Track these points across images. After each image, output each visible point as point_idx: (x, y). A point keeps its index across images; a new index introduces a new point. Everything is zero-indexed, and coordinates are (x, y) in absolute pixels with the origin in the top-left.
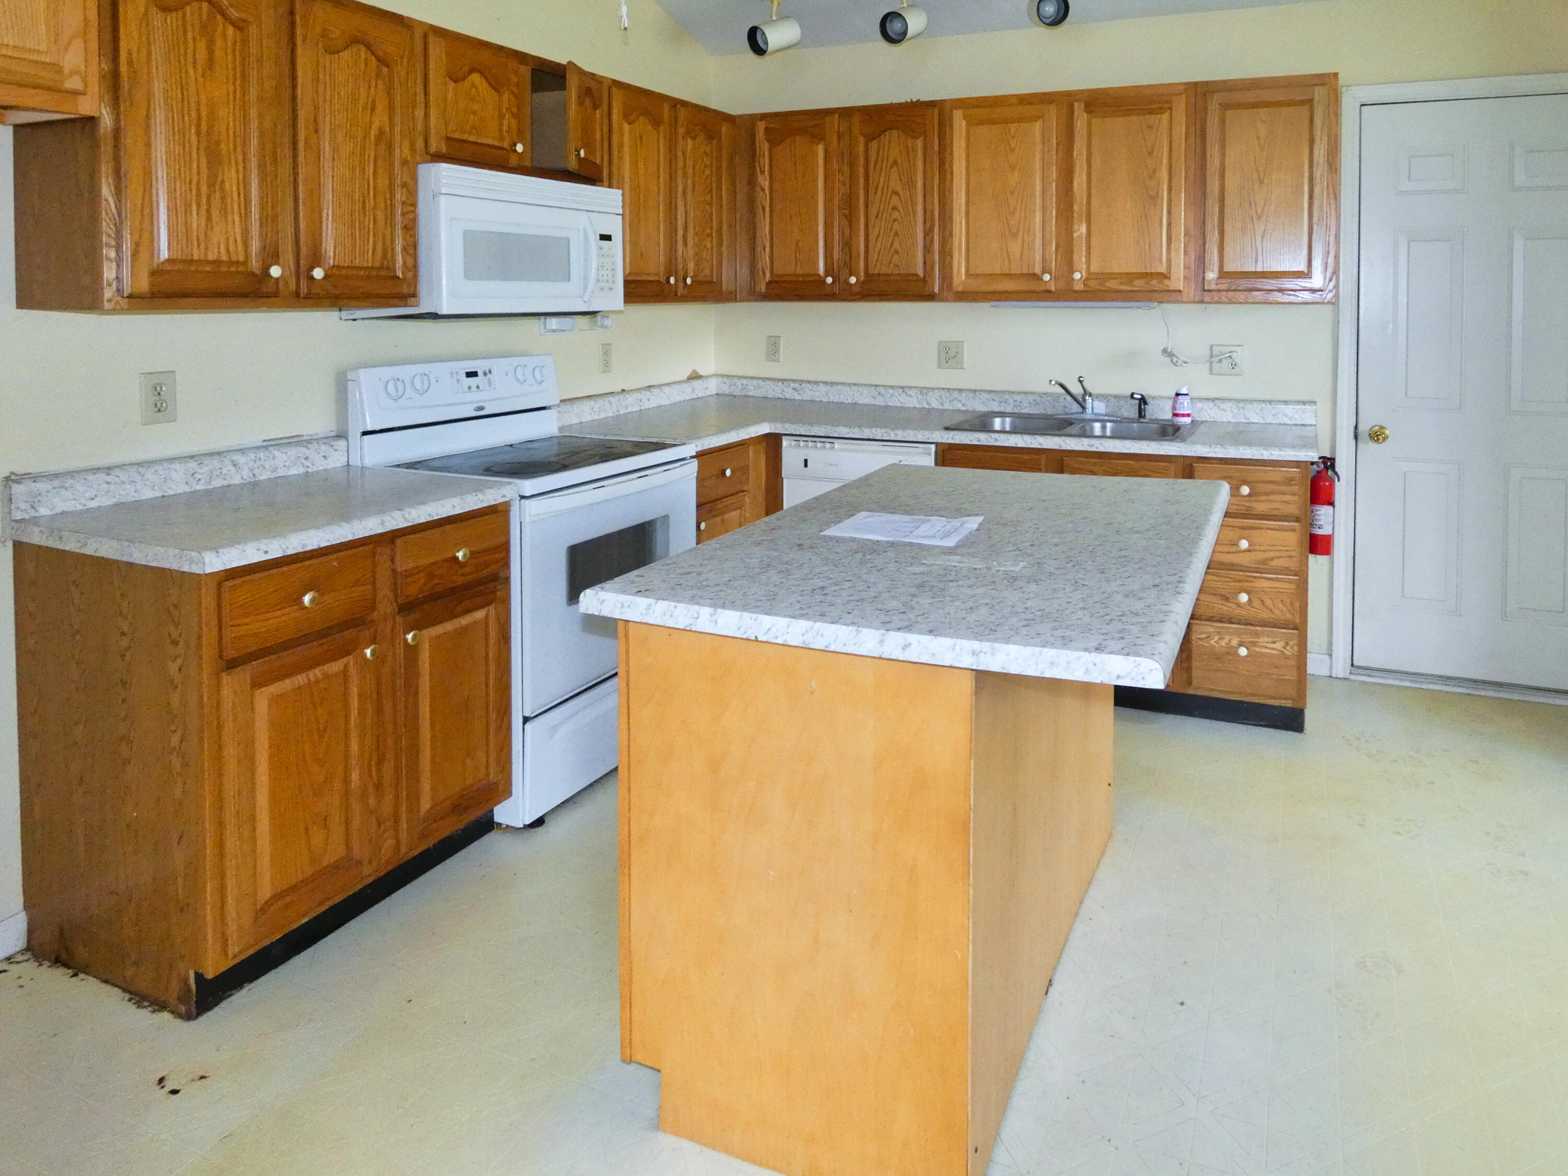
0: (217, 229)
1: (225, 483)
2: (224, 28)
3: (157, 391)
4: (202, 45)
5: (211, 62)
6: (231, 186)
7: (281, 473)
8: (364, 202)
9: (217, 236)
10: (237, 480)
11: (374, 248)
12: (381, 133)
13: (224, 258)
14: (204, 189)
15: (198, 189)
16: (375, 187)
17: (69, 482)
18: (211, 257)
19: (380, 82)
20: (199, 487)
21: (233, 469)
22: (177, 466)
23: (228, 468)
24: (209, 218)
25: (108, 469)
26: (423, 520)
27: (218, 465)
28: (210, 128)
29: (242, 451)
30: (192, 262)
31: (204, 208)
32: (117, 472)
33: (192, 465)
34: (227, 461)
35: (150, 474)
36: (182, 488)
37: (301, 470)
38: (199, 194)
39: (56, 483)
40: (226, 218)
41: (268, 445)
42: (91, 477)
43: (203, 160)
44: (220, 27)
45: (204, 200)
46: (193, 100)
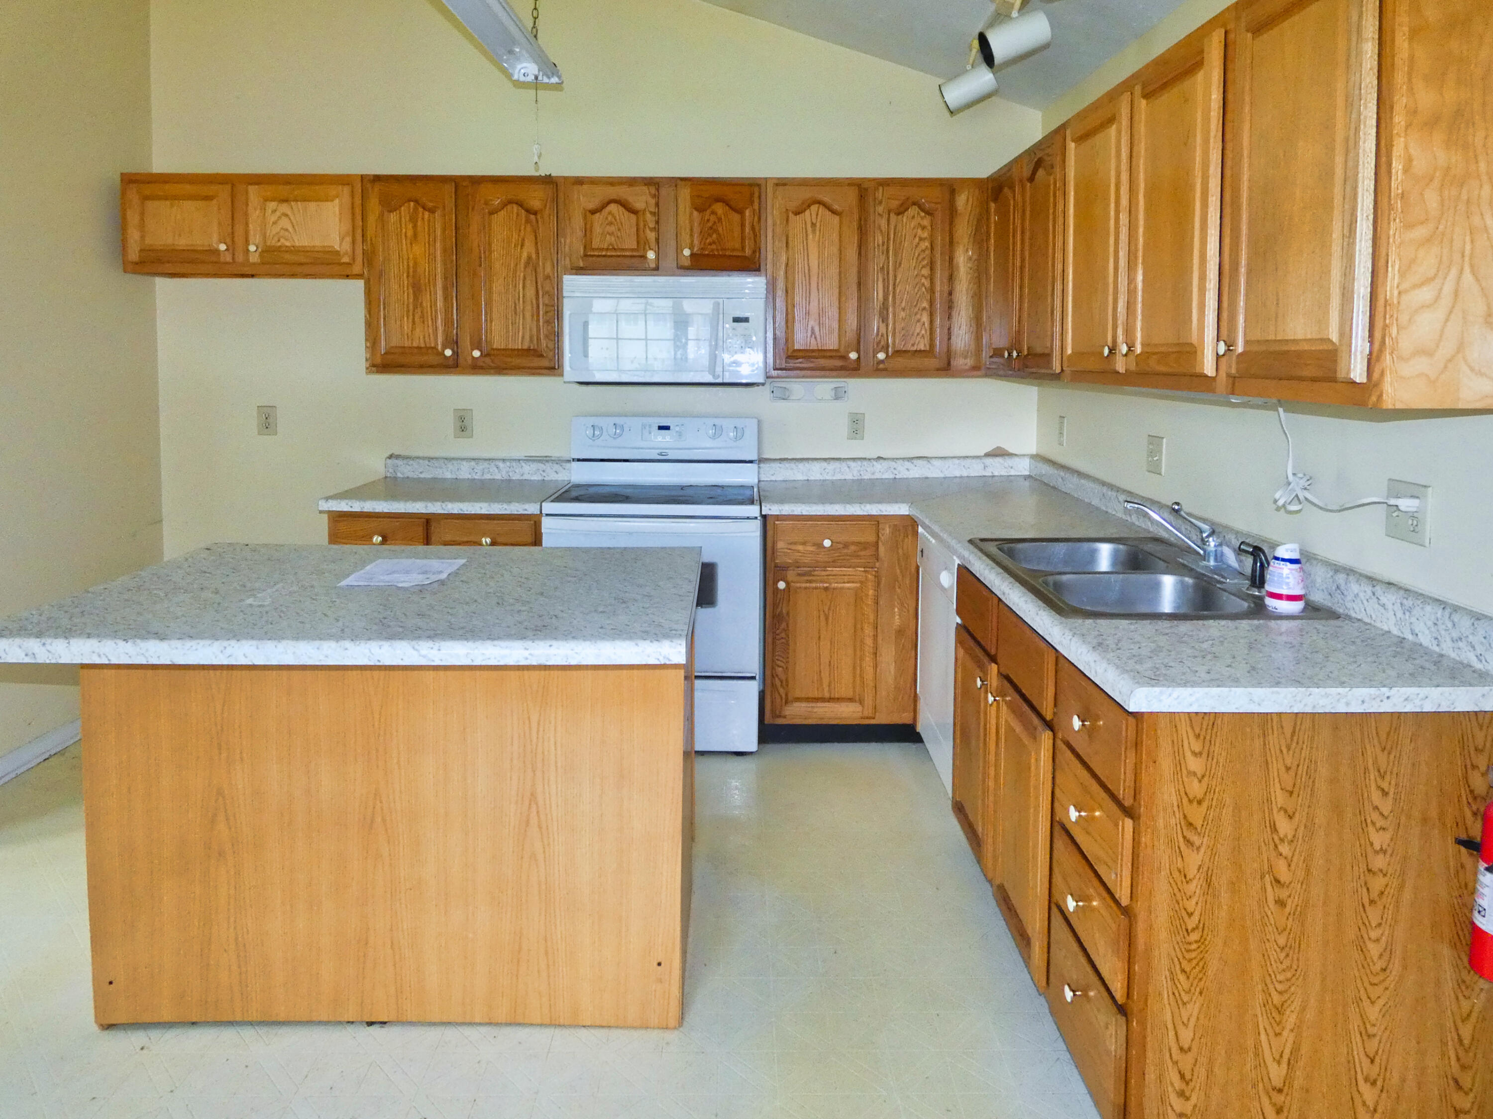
0: (418, 330)
1: (491, 477)
2: (423, 214)
3: (462, 419)
4: (410, 226)
5: (415, 235)
6: (426, 304)
7: (526, 477)
8: (515, 307)
9: (418, 331)
10: (498, 477)
11: (523, 337)
12: (529, 258)
13: (423, 345)
14: (411, 307)
15: (408, 307)
16: (524, 297)
17: (411, 462)
18: (415, 345)
19: (529, 226)
20: (476, 477)
21: (496, 470)
22: (464, 463)
23: (493, 469)
24: (414, 322)
25: (430, 459)
26: (456, 512)
27: (488, 466)
28: (415, 271)
29: (504, 460)
30: (404, 347)
31: (411, 317)
32: (434, 461)
33: (473, 463)
34: (493, 464)
35: (450, 466)
36: (467, 476)
37: (540, 478)
38: (408, 311)
39: (405, 462)
40: (423, 322)
41: (530, 459)
42: (421, 461)
43: (411, 291)
44: (420, 215)
45: (411, 314)
46: (406, 257)
